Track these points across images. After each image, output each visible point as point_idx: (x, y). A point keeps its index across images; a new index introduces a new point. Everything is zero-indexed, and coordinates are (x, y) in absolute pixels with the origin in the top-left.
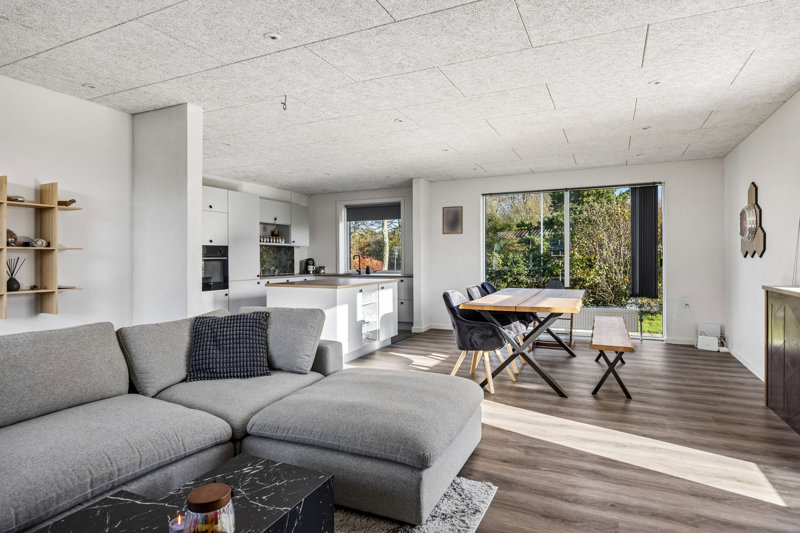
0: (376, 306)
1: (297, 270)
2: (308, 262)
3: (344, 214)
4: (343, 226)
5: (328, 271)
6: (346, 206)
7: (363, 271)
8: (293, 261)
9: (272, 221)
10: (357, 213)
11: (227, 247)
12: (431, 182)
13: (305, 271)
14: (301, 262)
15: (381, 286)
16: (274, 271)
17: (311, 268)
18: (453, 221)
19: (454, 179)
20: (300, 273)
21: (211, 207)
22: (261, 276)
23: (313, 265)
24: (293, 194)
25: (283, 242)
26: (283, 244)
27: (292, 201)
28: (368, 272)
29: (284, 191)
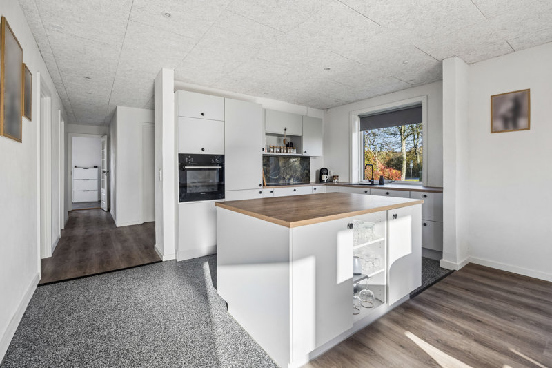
0: (382, 247)
1: (313, 178)
2: (323, 171)
3: (357, 123)
4: (356, 136)
5: (342, 180)
6: (359, 116)
7: (377, 181)
8: (309, 171)
9: (282, 132)
10: (370, 122)
11: (223, 156)
13: (320, 181)
14: (317, 171)
15: (392, 212)
17: (324, 177)
20: (317, 182)
21: (203, 114)
22: (264, 185)
23: (327, 174)
24: (309, 108)
25: (295, 152)
26: (295, 154)
27: (308, 115)
28: (381, 183)
29: (300, 106)
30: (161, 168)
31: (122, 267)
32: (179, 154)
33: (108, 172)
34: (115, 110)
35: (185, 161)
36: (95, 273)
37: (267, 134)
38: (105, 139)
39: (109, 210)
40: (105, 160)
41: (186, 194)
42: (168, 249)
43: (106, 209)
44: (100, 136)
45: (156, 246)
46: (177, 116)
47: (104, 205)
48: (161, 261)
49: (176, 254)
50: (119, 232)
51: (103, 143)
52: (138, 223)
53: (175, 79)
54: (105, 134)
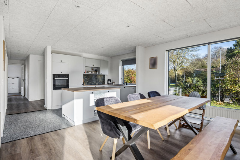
1: (106, 83)
2: (109, 80)
3: (121, 63)
4: (121, 67)
5: (116, 83)
6: (122, 60)
7: (125, 84)
8: (104, 80)
9: (92, 66)
10: (125, 63)
11: (69, 75)
12: (145, 47)
13: (108, 84)
14: (107, 80)
16: (96, 83)
18: (154, 63)
19: (154, 45)
21: (61, 61)
22: (84, 85)
23: (110, 81)
24: (104, 57)
25: (97, 73)
26: (97, 74)
27: (104, 59)
28: (127, 84)
29: (101, 56)
30: (47, 79)
31: (33, 111)
32: (53, 74)
33: (24, 80)
34: (29, 55)
35: (55, 76)
36: (24, 112)
37: (86, 67)
38: (23, 66)
39: (25, 96)
40: (23, 75)
41: (55, 87)
42: (49, 105)
43: (23, 95)
44: (20, 65)
45: (45, 105)
46: (52, 62)
47: (23, 94)
48: (47, 110)
49: (52, 107)
50: (31, 102)
51: (22, 68)
52: (37, 100)
53: (52, 48)
54: (23, 64)
